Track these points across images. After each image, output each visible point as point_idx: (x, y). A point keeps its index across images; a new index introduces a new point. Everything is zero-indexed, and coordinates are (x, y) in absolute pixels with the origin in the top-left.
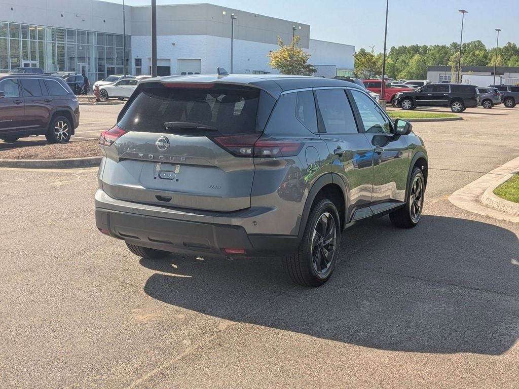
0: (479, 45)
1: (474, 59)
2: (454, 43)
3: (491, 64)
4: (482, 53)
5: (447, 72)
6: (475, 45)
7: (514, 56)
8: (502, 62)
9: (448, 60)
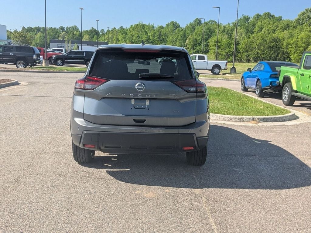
0: (75, 28)
1: (73, 36)
2: (61, 26)
3: (84, 40)
4: (78, 33)
5: (62, 44)
6: (74, 28)
7: (96, 36)
8: (90, 39)
9: (59, 36)
